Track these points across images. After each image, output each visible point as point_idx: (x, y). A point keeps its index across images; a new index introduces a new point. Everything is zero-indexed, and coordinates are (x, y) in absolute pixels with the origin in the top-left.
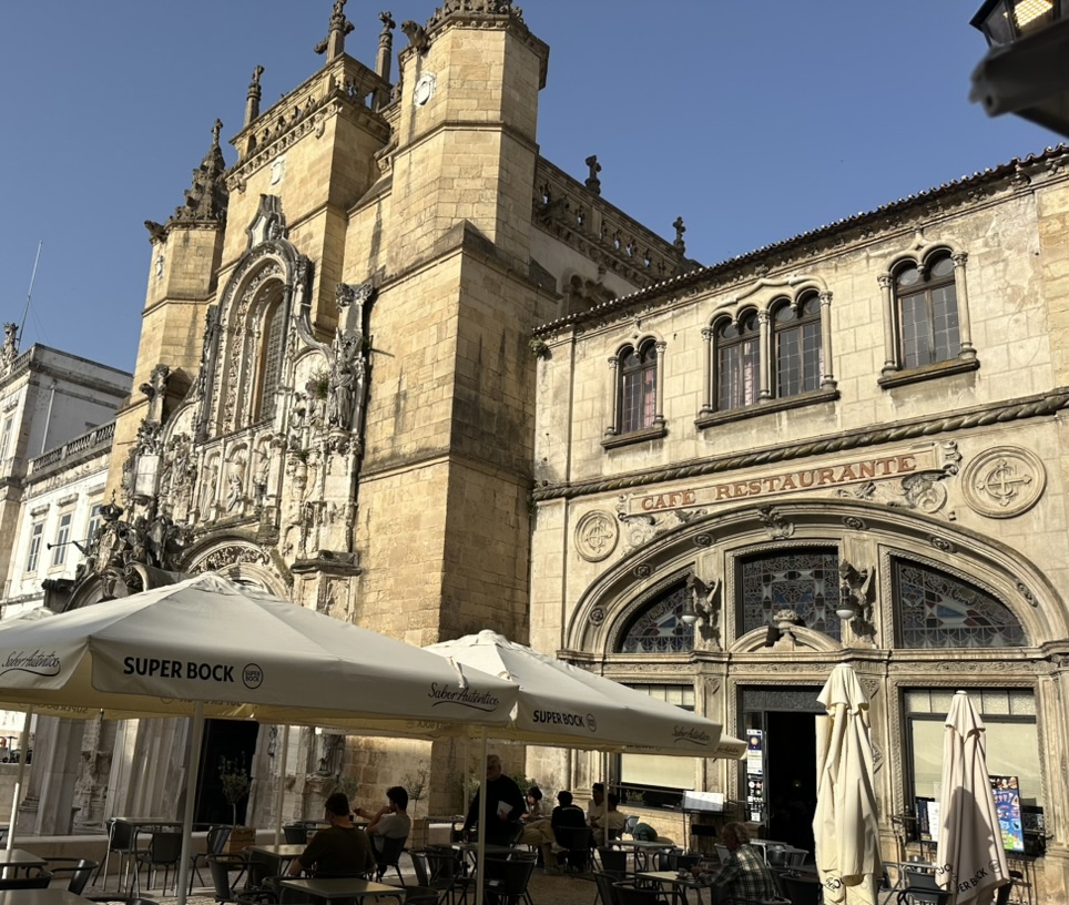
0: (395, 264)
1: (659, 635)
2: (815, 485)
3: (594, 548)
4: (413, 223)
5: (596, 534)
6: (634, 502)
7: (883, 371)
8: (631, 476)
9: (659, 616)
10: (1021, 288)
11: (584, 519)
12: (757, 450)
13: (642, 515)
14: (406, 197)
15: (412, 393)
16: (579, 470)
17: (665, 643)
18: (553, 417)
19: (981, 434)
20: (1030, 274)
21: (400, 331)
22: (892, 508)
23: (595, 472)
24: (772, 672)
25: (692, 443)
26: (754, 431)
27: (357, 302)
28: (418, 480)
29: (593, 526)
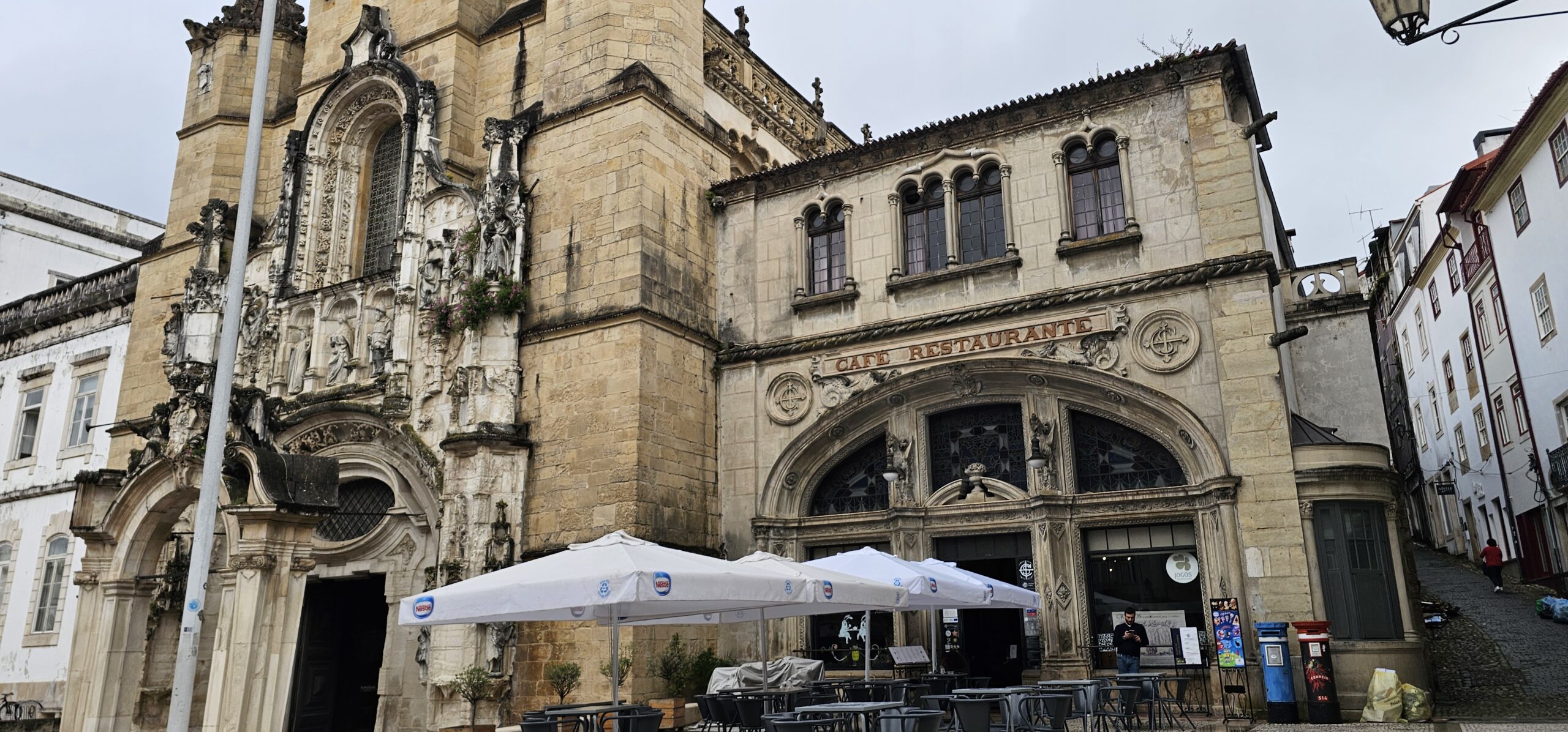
0: (556, 101)
1: (852, 495)
2: (1002, 345)
3: (787, 411)
4: (577, 59)
5: (790, 396)
6: (827, 365)
7: (1060, 241)
8: (823, 338)
9: (851, 477)
10: (1174, 172)
11: (775, 381)
12: (947, 312)
13: (837, 377)
14: (565, 29)
15: (587, 246)
16: (768, 332)
17: (857, 503)
18: (737, 277)
19: (1146, 299)
20: (1181, 159)
21: (568, 176)
22: (1073, 364)
23: (785, 334)
24: (965, 524)
25: (884, 304)
26: (943, 295)
27: (511, 140)
28: (602, 341)
29: (785, 388)
